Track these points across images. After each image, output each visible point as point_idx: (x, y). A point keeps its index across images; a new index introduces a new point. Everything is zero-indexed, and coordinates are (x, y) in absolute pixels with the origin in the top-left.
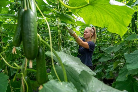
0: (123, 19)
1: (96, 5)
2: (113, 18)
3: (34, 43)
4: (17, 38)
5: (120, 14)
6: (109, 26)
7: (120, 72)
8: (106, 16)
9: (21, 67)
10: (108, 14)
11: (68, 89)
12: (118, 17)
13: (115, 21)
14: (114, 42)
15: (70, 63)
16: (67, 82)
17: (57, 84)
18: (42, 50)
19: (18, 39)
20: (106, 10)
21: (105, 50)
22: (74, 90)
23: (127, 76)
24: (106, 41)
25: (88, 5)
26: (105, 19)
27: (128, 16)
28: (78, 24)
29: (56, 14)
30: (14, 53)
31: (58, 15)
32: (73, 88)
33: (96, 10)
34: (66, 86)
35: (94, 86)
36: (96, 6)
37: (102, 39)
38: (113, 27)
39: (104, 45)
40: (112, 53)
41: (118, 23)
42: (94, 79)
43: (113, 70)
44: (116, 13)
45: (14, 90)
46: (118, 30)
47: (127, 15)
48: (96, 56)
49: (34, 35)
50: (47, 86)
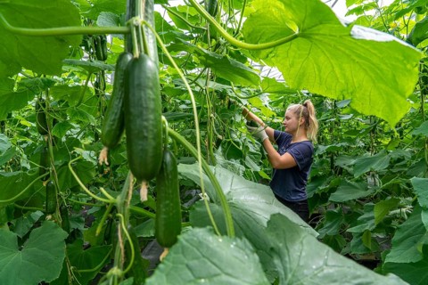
0: (394, 76)
1: (317, 37)
2: (367, 73)
3: (154, 139)
4: (113, 125)
5: (387, 61)
6: (357, 95)
7: (397, 236)
8: (346, 66)
9: (118, 200)
10: (354, 60)
11: (236, 254)
12: (381, 70)
13: (374, 82)
14: (380, 143)
15: (242, 198)
16: (233, 237)
17: (210, 238)
18: (171, 155)
19: (114, 127)
20: (347, 52)
21: (349, 166)
22: (251, 256)
23: (420, 249)
24: (353, 137)
25: (296, 37)
26: (344, 75)
27: (409, 66)
28: (265, 87)
29: (203, 58)
30: (104, 162)
31: (209, 61)
32: (249, 252)
33: (319, 50)
34: (232, 246)
35: (304, 254)
36: (316, 40)
37: (341, 130)
38: (368, 99)
39: (347, 149)
40: (373, 176)
41: (382, 86)
42: (306, 236)
43: (374, 227)
44: (375, 60)
45: (76, 274)
46: (381, 108)
47: (405, 65)
48: (320, 185)
49: (155, 119)
50: (187, 241)
